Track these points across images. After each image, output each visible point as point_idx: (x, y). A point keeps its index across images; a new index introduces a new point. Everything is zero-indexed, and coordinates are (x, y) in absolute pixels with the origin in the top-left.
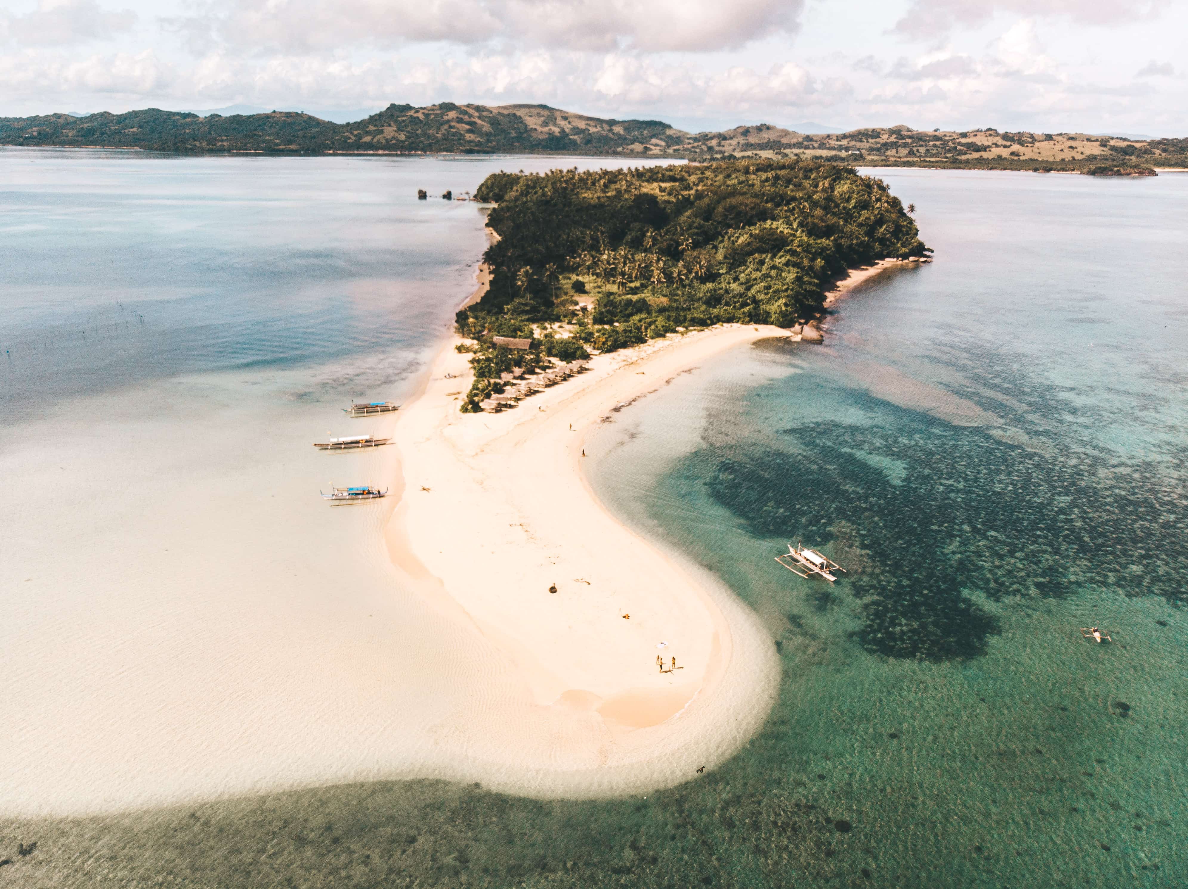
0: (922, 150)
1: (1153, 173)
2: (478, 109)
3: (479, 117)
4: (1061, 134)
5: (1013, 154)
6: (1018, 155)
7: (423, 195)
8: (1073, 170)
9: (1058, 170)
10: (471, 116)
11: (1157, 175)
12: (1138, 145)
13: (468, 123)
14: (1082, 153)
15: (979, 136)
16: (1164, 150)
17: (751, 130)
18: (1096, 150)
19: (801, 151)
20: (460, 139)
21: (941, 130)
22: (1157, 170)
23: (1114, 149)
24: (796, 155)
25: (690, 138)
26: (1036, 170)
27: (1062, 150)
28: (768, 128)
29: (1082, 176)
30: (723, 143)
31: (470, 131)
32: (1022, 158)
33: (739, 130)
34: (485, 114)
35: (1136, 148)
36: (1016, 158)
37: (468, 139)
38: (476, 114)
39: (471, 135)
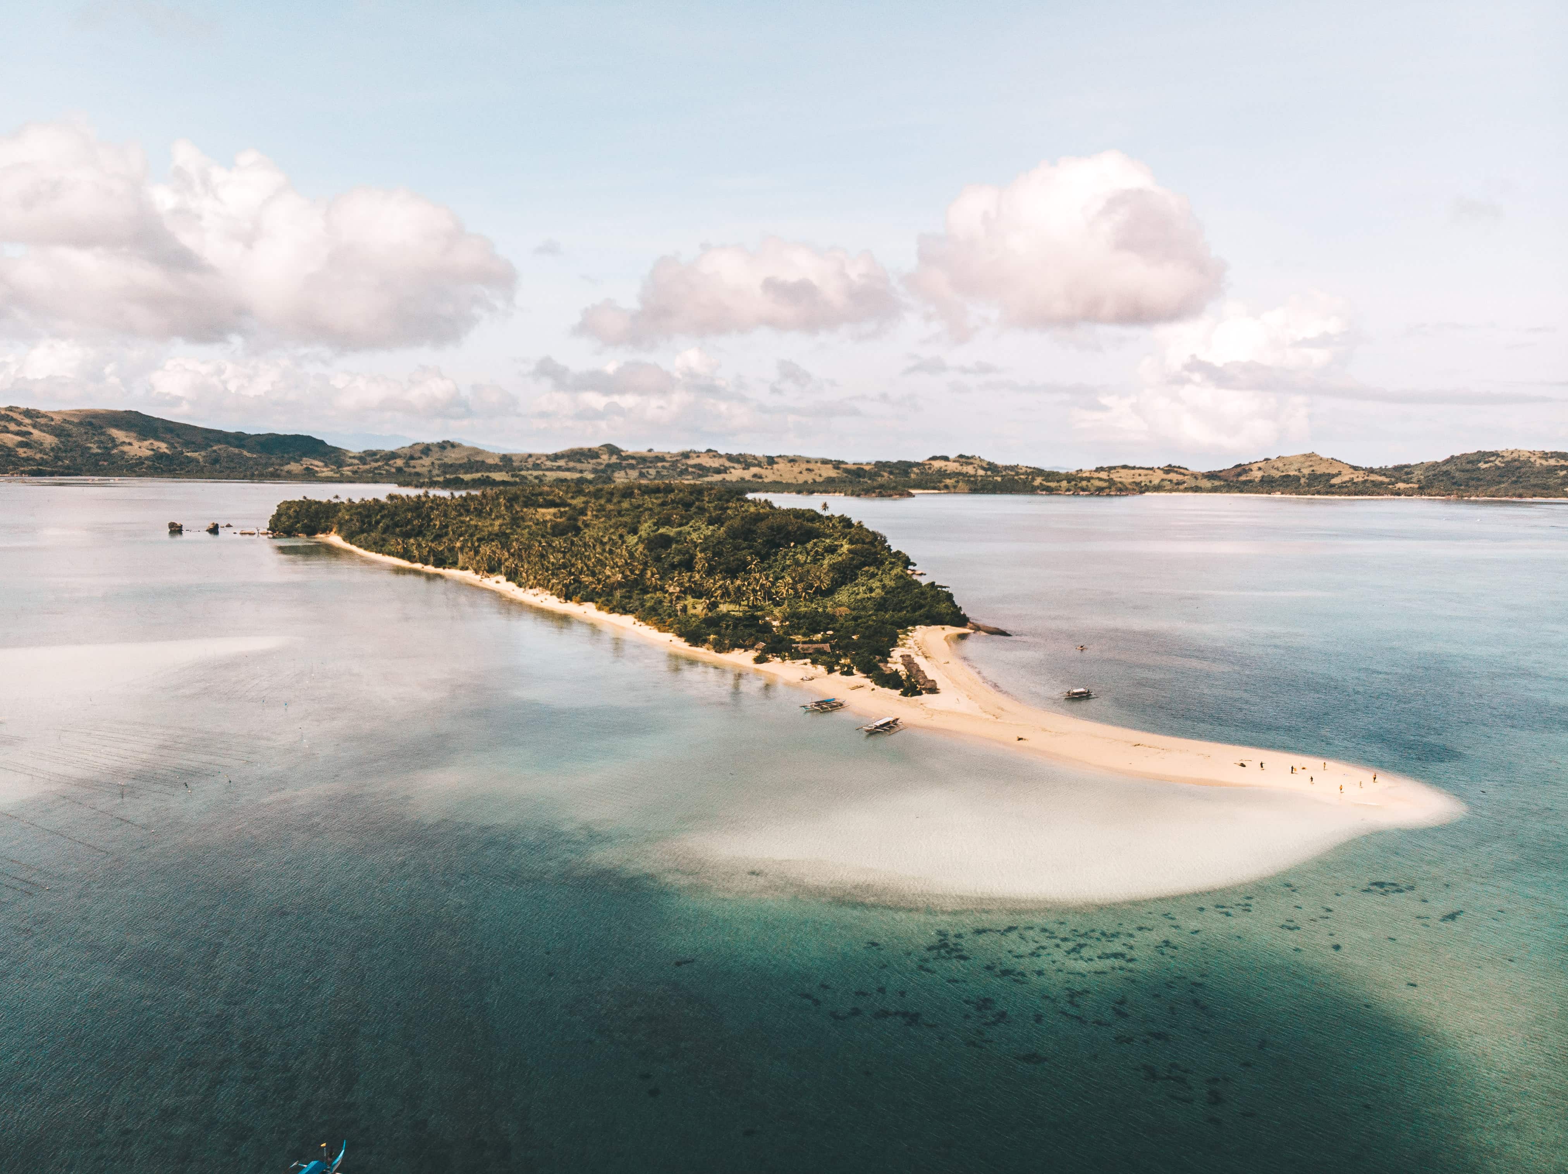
0: (652, 472)
1: (911, 495)
2: (28, 413)
3: (34, 426)
4: (780, 456)
5: (755, 476)
6: (761, 477)
7: (176, 530)
8: (835, 492)
9: (821, 493)
10: (19, 424)
11: (914, 496)
12: (867, 468)
13: (17, 433)
14: (820, 476)
15: (702, 457)
16: (891, 473)
17: (431, 447)
18: (829, 472)
19: (541, 473)
20: (9, 455)
21: (655, 450)
22: (913, 491)
23: (847, 471)
24: (536, 477)
25: (354, 457)
26: (799, 492)
27: (801, 473)
28: (453, 446)
29: (846, 498)
30: (412, 463)
31: (22, 445)
32: (766, 480)
33: (416, 447)
34: (42, 421)
35: (866, 471)
36: (760, 480)
37: (24, 455)
38: (27, 421)
39: (25, 449)
